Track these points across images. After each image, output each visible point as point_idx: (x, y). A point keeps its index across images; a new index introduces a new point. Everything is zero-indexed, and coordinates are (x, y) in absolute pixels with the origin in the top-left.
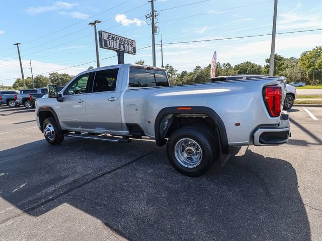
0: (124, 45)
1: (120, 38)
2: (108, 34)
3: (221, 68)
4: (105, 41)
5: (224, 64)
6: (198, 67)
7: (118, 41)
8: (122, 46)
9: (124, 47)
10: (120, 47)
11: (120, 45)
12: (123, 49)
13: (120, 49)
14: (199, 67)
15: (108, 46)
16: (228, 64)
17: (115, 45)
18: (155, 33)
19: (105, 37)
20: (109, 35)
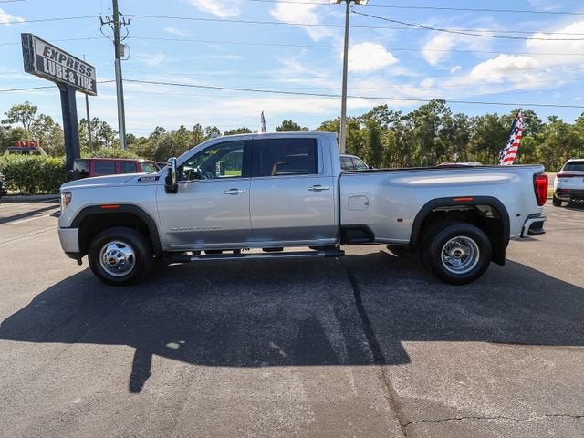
0: (75, 73)
1: (67, 56)
2: (44, 45)
3: (202, 134)
4: (40, 60)
5: (209, 128)
6: (159, 130)
7: (64, 63)
8: (71, 75)
9: (75, 77)
10: (68, 76)
11: (68, 71)
12: (73, 81)
13: (68, 81)
14: (161, 129)
15: (46, 70)
16: (215, 129)
17: (59, 69)
18: (122, 58)
19: (39, 50)
20: (48, 46)
